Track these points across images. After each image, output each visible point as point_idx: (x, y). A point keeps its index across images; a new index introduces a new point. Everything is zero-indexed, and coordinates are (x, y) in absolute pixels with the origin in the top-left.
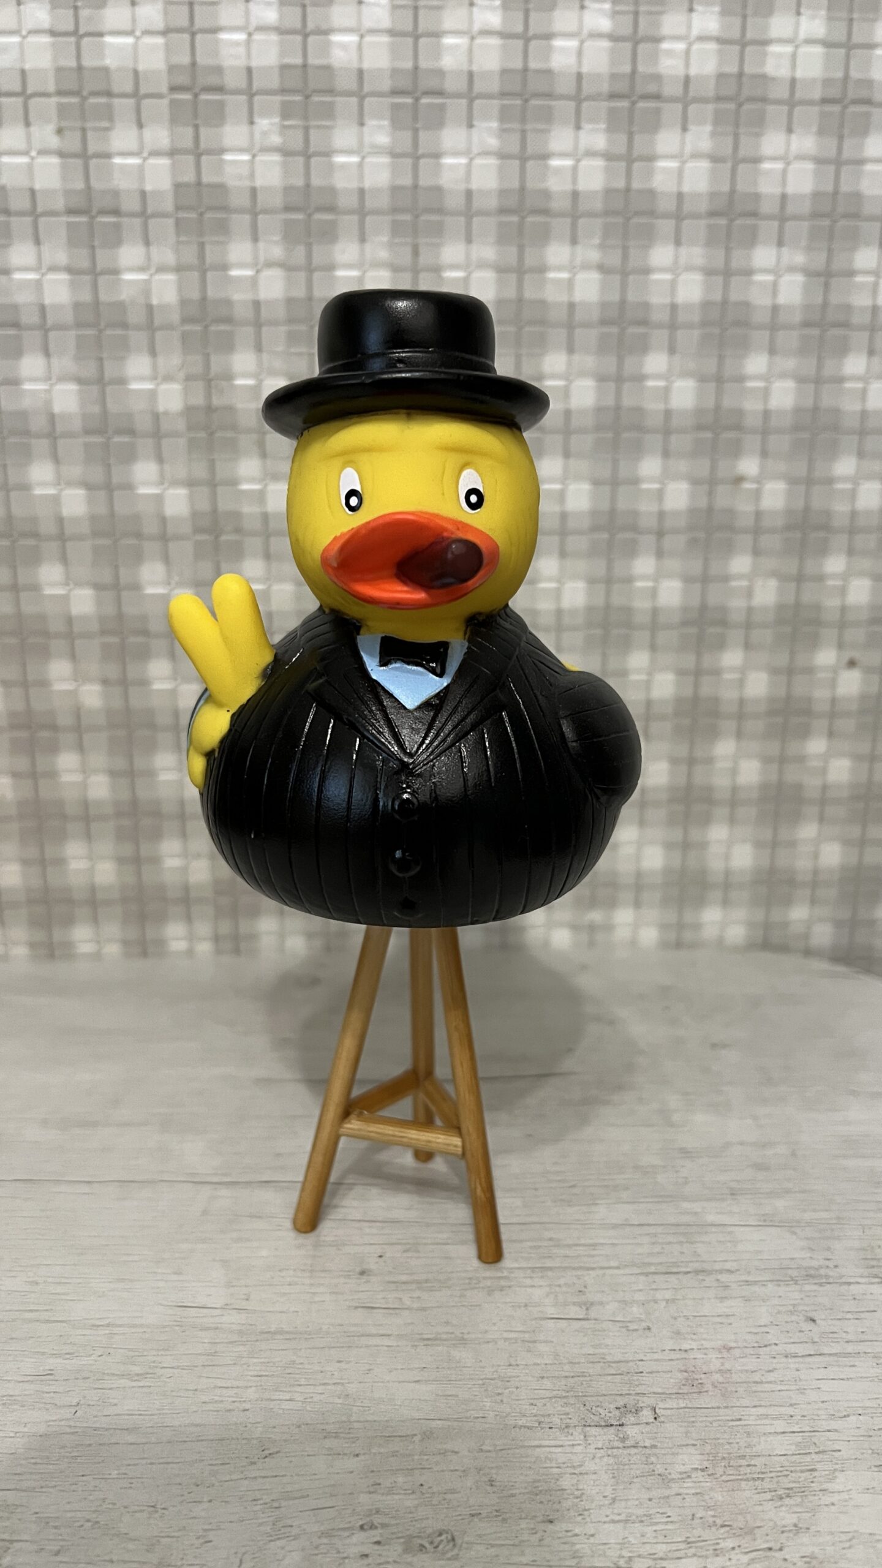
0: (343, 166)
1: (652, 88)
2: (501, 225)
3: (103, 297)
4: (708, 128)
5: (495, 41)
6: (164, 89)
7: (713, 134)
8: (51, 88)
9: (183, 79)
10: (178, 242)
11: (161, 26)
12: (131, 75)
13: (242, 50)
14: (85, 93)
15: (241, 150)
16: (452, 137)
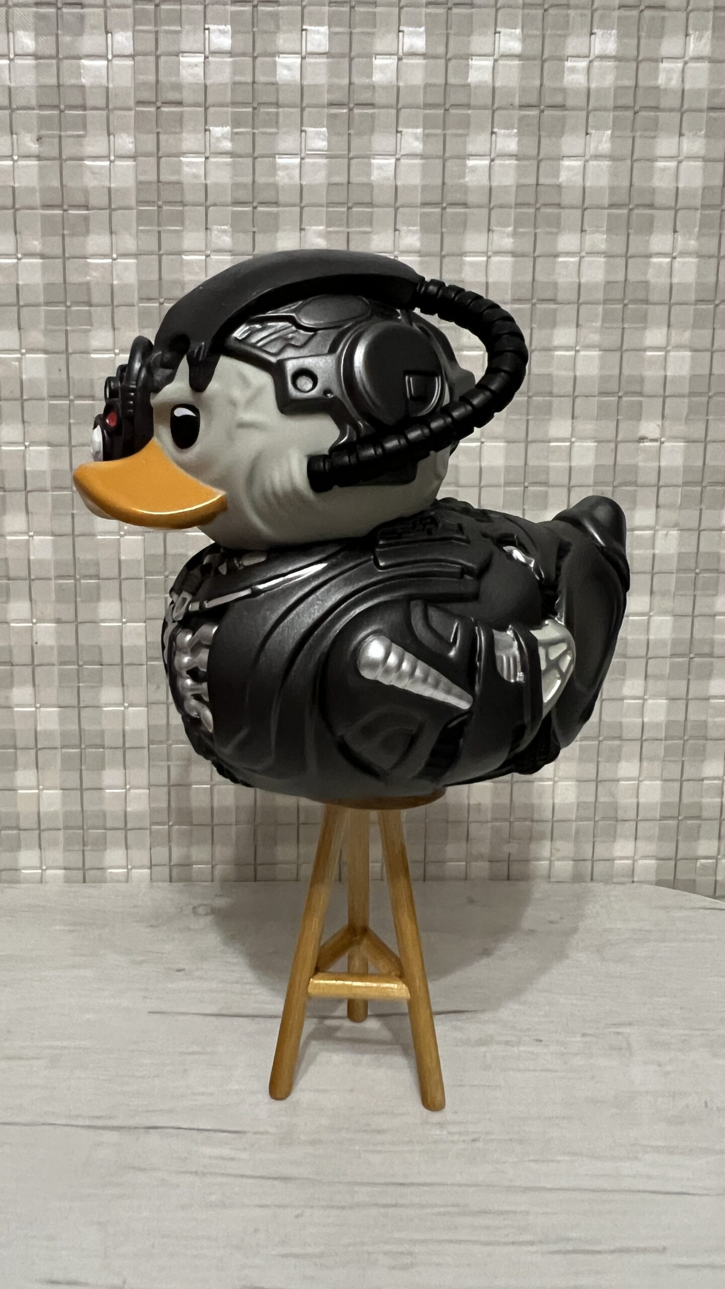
0: (286, 167)
1: (559, 99)
2: (423, 215)
3: (73, 278)
4: (609, 132)
5: (420, 61)
6: (132, 103)
7: (613, 136)
8: (33, 102)
9: (149, 95)
10: (138, 231)
11: (130, 50)
12: (104, 90)
13: (200, 71)
14: (62, 107)
15: (197, 153)
16: (381, 141)
